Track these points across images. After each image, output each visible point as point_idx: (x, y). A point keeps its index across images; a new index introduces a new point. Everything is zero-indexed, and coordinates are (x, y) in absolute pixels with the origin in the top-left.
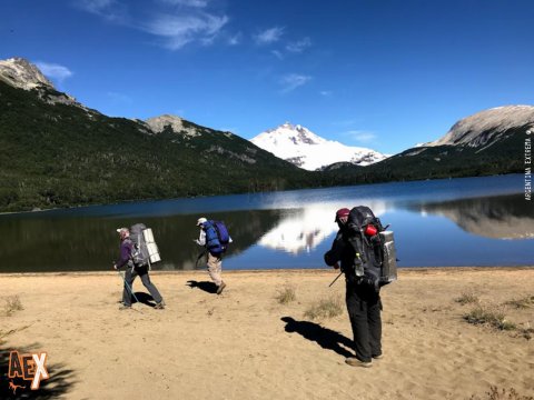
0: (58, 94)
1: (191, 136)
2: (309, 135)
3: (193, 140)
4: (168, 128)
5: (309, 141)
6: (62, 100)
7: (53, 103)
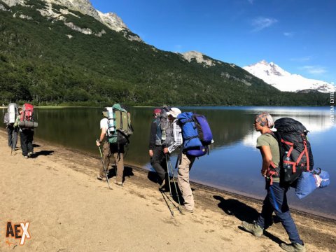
0: (134, 35)
1: (208, 66)
2: (278, 69)
3: (210, 68)
4: (194, 60)
5: (278, 74)
6: (136, 39)
7: (131, 40)
